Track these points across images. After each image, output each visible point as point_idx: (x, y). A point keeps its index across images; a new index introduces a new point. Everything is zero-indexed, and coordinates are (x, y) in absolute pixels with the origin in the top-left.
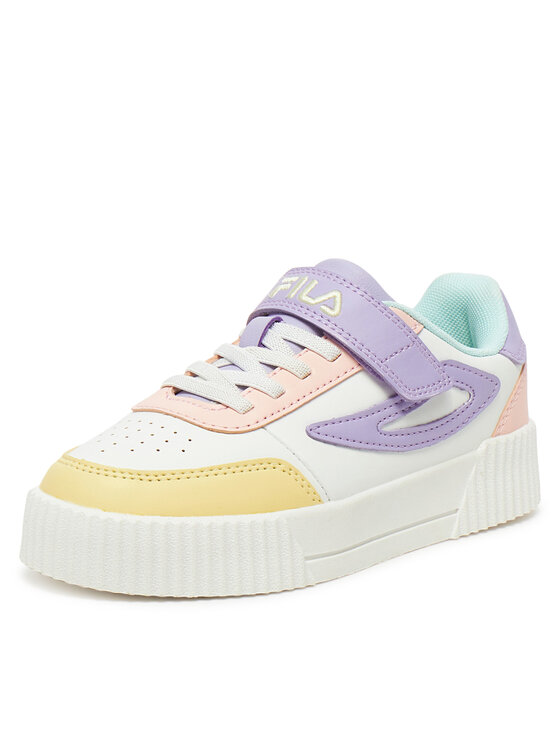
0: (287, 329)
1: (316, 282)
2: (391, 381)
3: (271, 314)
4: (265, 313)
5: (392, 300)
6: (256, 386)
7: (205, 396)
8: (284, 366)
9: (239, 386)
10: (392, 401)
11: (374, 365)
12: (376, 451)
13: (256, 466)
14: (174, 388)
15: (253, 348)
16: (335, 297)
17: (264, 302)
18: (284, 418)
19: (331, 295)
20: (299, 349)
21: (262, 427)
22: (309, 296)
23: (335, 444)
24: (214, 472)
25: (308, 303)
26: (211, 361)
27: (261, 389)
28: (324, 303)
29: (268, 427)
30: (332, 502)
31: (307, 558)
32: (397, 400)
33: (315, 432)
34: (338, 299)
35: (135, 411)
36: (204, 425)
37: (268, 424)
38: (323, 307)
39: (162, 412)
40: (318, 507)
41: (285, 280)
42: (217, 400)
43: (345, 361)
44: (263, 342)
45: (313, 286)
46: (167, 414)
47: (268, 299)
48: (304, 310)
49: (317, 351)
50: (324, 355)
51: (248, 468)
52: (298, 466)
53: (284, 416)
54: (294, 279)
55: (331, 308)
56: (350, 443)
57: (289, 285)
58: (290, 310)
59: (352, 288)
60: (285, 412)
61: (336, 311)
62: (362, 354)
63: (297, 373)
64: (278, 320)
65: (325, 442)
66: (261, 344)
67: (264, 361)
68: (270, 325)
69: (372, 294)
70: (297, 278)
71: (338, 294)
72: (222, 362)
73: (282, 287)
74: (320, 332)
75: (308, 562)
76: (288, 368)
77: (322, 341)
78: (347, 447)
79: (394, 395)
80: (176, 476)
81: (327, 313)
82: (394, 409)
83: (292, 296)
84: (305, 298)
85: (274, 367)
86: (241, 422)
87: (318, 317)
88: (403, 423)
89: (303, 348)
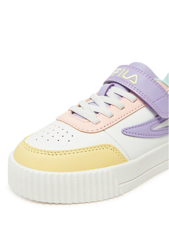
0: (117, 89)
1: (128, 71)
2: (156, 111)
3: (111, 83)
4: (109, 82)
5: (158, 78)
6: (102, 113)
7: (82, 116)
8: (114, 104)
9: (95, 112)
10: (156, 118)
11: (150, 104)
12: (150, 138)
13: (99, 148)
14: (72, 111)
15: (102, 96)
16: (135, 77)
17: (109, 78)
18: (113, 126)
19: (134, 76)
20: (121, 97)
21: (103, 130)
22: (125, 76)
23: (133, 136)
24: (81, 151)
25: (125, 79)
26: (87, 101)
27: (104, 114)
28: (131, 79)
29: (105, 130)
30: (131, 161)
31: (119, 184)
32: (158, 118)
33: (126, 132)
34: (137, 78)
35: (57, 120)
36: (79, 129)
37: (105, 129)
38: (131, 80)
39: (64, 122)
40: (125, 164)
41: (117, 70)
42: (86, 118)
43: (139, 102)
44: (107, 94)
45: (127, 72)
46: (66, 123)
47: (110, 77)
48: (123, 82)
49: (127, 98)
50: (130, 100)
51: (96, 148)
52: (117, 146)
53: (113, 125)
54: (120, 69)
55: (134, 81)
56: (139, 136)
57: (118, 72)
58: (117, 81)
59: (142, 73)
60: (113, 124)
61: (136, 82)
62: (145, 99)
63: (119, 107)
64: (113, 85)
65: (129, 136)
66: (106, 95)
67: (106, 102)
68: (110, 87)
69: (150, 75)
70: (121, 69)
71: (136, 76)
72: (91, 101)
73: (116, 72)
74: (129, 91)
75: (120, 186)
76: (116, 105)
77: (130, 94)
78: (138, 137)
79: (157, 116)
80: (64, 153)
81: (132, 83)
82: (157, 121)
83: (119, 76)
84: (124, 77)
85: (110, 105)
86: (95, 128)
87: (128, 84)
88: (160, 126)
89: (122, 97)
